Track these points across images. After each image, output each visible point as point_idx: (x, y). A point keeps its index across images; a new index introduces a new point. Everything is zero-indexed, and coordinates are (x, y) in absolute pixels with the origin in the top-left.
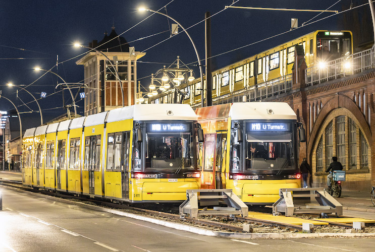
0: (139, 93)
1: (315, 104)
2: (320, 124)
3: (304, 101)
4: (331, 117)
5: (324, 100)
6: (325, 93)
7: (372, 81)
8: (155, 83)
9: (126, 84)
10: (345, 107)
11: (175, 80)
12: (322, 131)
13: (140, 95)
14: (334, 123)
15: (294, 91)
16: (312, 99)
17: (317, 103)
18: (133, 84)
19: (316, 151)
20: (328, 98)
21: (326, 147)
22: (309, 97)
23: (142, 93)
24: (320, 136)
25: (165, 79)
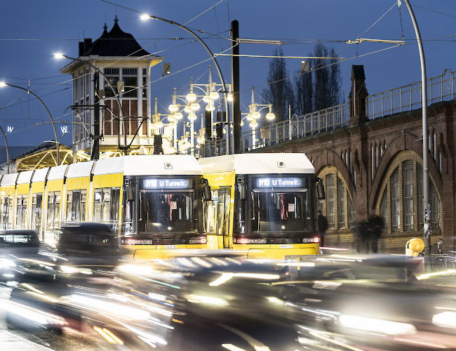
0: (156, 115)
1: (378, 144)
2: (383, 170)
3: (364, 140)
4: (397, 162)
5: (388, 139)
6: (389, 130)
7: (441, 117)
8: (178, 101)
9: (135, 103)
10: (412, 149)
11: (205, 99)
12: (387, 181)
13: (157, 118)
14: (400, 169)
15: (352, 126)
16: (374, 138)
17: (380, 143)
18: (145, 103)
19: (380, 206)
20: (393, 136)
21: (391, 201)
22: (371, 134)
23: (160, 114)
24: (384, 186)
25: (191, 97)
